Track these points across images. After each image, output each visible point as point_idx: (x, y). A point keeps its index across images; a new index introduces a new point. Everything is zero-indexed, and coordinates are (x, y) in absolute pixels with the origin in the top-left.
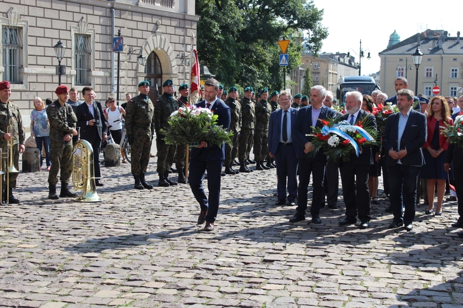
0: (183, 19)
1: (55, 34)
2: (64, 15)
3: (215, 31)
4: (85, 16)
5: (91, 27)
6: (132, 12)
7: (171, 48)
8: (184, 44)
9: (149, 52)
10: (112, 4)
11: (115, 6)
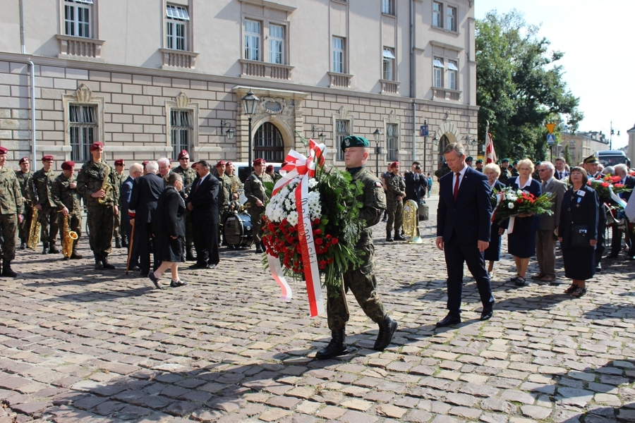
0: (466, 110)
1: (372, 124)
2: (379, 110)
3: (491, 117)
4: (393, 110)
5: (398, 117)
6: (428, 105)
7: (458, 132)
8: (468, 128)
9: (441, 135)
10: (414, 100)
11: (416, 102)
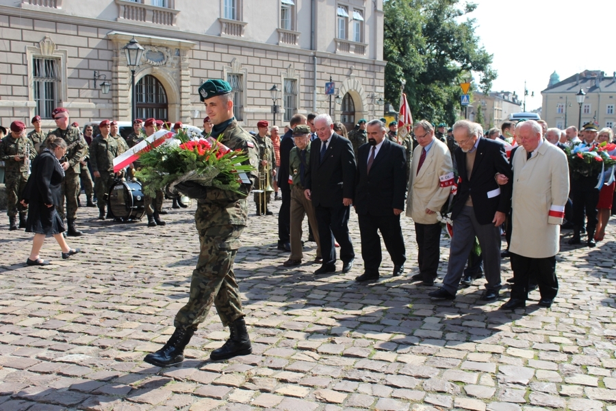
0: (373, 64)
1: (268, 79)
2: (276, 64)
3: (398, 73)
4: (292, 63)
5: (297, 72)
6: (331, 59)
7: (363, 90)
8: (373, 86)
9: (345, 93)
10: (315, 53)
11: (317, 55)
